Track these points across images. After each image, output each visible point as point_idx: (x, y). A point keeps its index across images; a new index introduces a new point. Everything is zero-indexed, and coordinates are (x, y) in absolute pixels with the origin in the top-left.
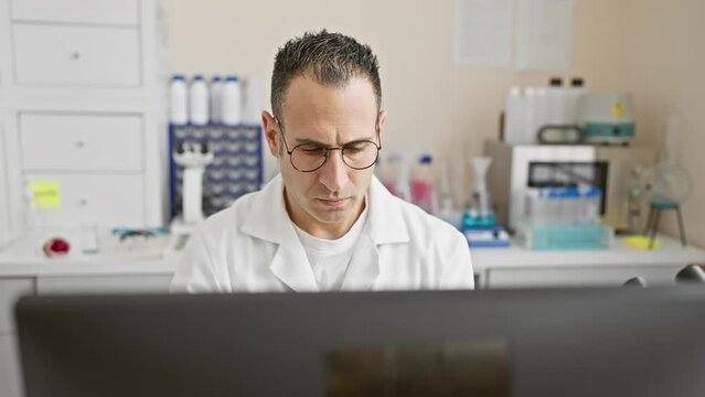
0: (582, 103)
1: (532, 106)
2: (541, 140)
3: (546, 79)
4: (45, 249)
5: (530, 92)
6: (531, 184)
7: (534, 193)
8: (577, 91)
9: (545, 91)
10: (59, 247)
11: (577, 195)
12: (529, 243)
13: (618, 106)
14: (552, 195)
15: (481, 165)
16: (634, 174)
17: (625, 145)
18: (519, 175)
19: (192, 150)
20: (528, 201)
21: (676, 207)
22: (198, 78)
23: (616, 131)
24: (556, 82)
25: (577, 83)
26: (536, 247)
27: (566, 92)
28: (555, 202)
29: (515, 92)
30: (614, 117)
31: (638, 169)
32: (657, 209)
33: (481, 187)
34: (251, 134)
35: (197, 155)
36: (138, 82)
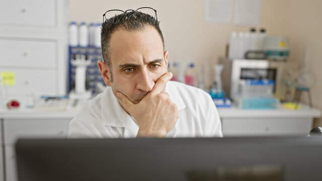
0: (265, 41)
1: (242, 41)
2: (247, 57)
3: (249, 29)
4: (8, 105)
5: (241, 35)
6: (242, 78)
7: (243, 82)
8: (263, 35)
9: (248, 35)
10: (15, 104)
11: (263, 84)
12: (241, 105)
13: (283, 42)
14: (252, 84)
15: (218, 69)
16: (289, 75)
17: (285, 60)
18: (236, 74)
19: (81, 58)
20: (240, 86)
21: (308, 90)
22: (83, 24)
23: (281, 54)
24: (253, 30)
25: (263, 31)
26: (244, 108)
27: (257, 36)
28: (253, 87)
29: (234, 34)
30: (279, 47)
32: (299, 91)
33: (218, 79)
35: (83, 60)
36: (54, 24)
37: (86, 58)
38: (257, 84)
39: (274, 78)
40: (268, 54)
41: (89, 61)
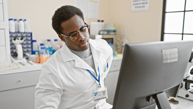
0: (105, 25)
2: (99, 34)
3: (97, 21)
8: (103, 23)
9: (97, 23)
13: (114, 26)
16: (118, 41)
17: (115, 34)
19: (18, 39)
22: (20, 20)
23: (114, 31)
24: (99, 21)
25: (102, 21)
27: (100, 23)
29: (92, 23)
30: (112, 28)
31: (119, 39)
34: (29, 35)
35: (20, 40)
36: (3, 20)
37: (22, 39)
39: (112, 42)
40: (108, 32)
41: (23, 40)
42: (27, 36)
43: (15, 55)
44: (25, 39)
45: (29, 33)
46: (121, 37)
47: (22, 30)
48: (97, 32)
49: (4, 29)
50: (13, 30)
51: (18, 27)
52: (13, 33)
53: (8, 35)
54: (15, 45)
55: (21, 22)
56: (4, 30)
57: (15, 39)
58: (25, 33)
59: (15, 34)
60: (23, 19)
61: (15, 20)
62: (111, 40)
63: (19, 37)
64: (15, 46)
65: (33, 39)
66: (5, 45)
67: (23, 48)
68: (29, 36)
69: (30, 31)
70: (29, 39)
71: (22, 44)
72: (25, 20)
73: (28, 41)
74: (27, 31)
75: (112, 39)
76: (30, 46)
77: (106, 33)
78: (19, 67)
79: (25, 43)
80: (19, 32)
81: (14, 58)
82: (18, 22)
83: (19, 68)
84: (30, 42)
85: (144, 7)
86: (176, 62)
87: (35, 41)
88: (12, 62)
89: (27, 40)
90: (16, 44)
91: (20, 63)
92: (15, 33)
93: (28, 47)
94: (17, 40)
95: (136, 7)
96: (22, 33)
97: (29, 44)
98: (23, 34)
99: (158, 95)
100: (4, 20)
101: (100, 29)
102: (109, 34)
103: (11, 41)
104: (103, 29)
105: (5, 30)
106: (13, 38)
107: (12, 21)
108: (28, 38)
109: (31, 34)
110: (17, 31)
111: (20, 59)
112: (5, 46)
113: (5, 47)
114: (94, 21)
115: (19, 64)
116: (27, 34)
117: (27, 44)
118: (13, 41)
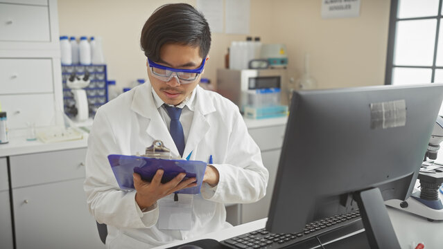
0: (263, 48)
2: (250, 67)
3: (245, 38)
5: (241, 43)
6: (250, 88)
7: (254, 92)
8: (259, 44)
9: (246, 43)
11: (271, 92)
12: (255, 116)
13: (282, 50)
14: (261, 93)
16: (291, 82)
17: (285, 68)
19: (79, 79)
20: (250, 96)
22: (83, 38)
23: (283, 61)
24: (249, 39)
25: (257, 39)
26: (258, 118)
27: (252, 44)
28: (264, 95)
29: (234, 44)
30: (278, 55)
31: (292, 79)
34: (101, 70)
35: (82, 81)
36: (48, 40)
37: (85, 79)
38: (266, 92)
39: (278, 86)
40: (270, 62)
41: (88, 82)
42: (96, 72)
43: (72, 111)
44: (91, 78)
45: (99, 66)
46: (299, 75)
47: (87, 60)
48: (246, 64)
49: (51, 58)
50: (69, 61)
51: (77, 53)
52: (68, 66)
53: (58, 71)
54: (73, 91)
55: (85, 43)
56: (50, 61)
57: (72, 80)
58: (91, 65)
59: (73, 68)
60: (89, 36)
61: (72, 39)
62: (275, 81)
63: (81, 74)
64: (72, 94)
65: (110, 78)
66: (52, 91)
67: (89, 97)
68: (100, 73)
69: (101, 61)
70: (101, 78)
71: (87, 89)
72: (92, 39)
73: (98, 83)
74: (96, 62)
75: (278, 78)
76: (102, 93)
77: (264, 65)
78: (80, 137)
79: (92, 86)
80: (79, 64)
81: (70, 118)
82: (78, 42)
83: (82, 138)
84: (102, 85)
85: (349, 7)
86: (402, 127)
87: (113, 83)
88: (67, 126)
89: (96, 80)
90: (74, 89)
91: (83, 128)
92: (73, 65)
93: (97, 96)
94: (76, 81)
95: (331, 9)
96: (85, 66)
97: (100, 89)
98: (87, 68)
99: (363, 194)
100: (51, 41)
101: (252, 57)
102: (272, 68)
103: (64, 82)
104: (258, 57)
105: (54, 60)
106: (68, 77)
107: (66, 41)
108: (97, 76)
109: (105, 67)
110: (76, 61)
111: (83, 121)
112: (54, 92)
113: (52, 95)
114: (238, 40)
115: (82, 131)
116: (97, 68)
117: (97, 88)
118: (69, 83)
